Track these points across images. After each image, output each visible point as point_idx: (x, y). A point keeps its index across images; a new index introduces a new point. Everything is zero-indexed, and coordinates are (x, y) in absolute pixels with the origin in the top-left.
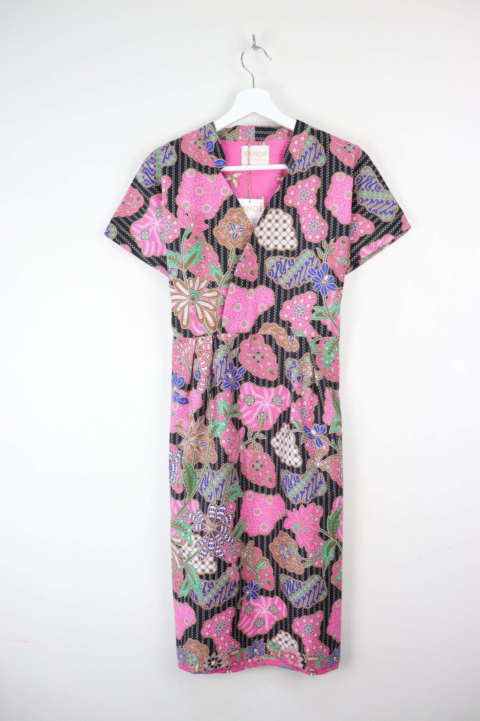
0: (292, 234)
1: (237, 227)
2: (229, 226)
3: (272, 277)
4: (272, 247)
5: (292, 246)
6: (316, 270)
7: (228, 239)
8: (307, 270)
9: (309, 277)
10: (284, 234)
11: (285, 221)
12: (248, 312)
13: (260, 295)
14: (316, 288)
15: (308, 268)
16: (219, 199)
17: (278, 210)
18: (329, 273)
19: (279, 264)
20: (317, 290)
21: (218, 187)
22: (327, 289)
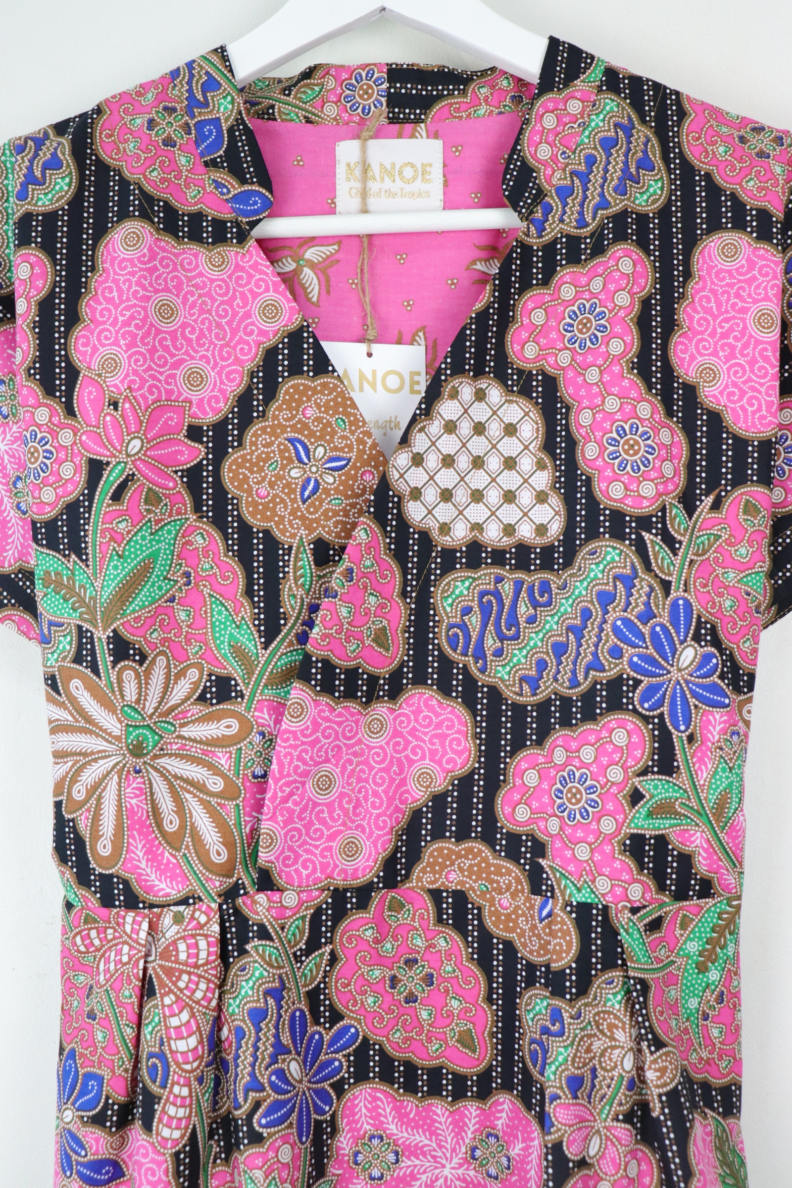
0: (542, 479)
1: (320, 451)
2: (287, 449)
3: (465, 654)
4: (460, 533)
5: (541, 529)
6: (645, 624)
7: (283, 501)
8: (608, 627)
9: (616, 653)
10: (510, 481)
11: (511, 430)
12: (366, 799)
13: (414, 729)
14: (644, 699)
15: (610, 617)
16: (248, 343)
17: (483, 384)
18: (697, 638)
19: (490, 602)
20: (650, 709)
21: (243, 294)
22: (692, 701)
